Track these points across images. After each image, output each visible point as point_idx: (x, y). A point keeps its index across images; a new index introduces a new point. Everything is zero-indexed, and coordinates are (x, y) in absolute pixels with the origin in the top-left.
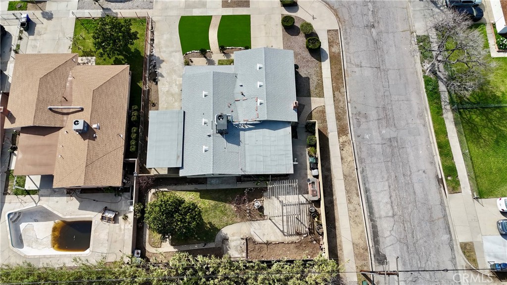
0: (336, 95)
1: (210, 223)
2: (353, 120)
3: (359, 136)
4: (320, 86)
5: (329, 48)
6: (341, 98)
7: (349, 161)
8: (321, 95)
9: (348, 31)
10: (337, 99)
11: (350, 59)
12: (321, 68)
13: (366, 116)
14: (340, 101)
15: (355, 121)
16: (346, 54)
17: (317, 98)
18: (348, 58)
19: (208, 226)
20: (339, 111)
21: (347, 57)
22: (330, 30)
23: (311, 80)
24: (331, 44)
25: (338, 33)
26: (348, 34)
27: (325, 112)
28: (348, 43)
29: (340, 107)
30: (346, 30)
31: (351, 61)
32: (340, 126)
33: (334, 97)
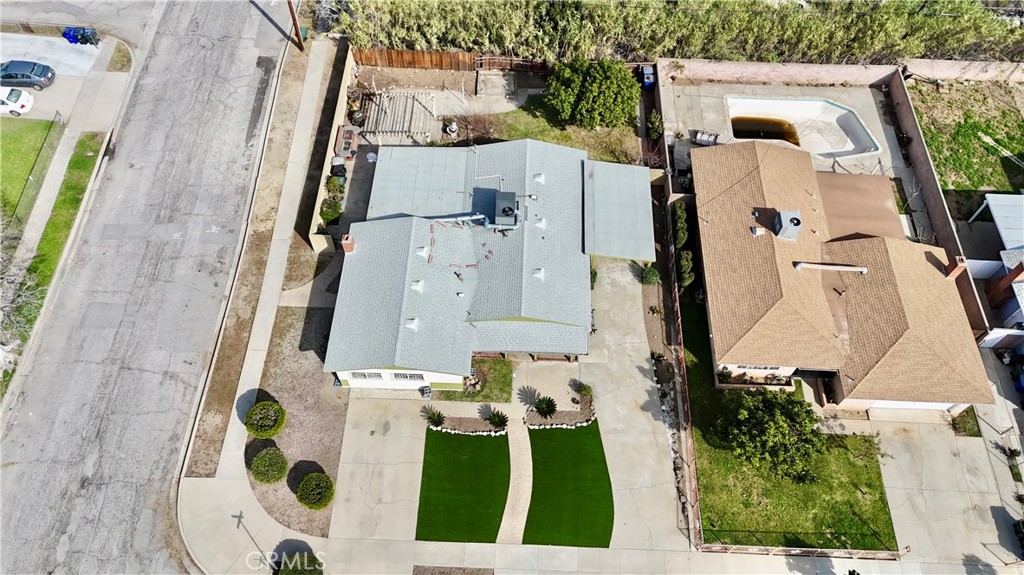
0: (250, 310)
1: (535, 116)
2: (231, 262)
3: (232, 231)
4: (278, 331)
5: (226, 426)
6: (241, 303)
7: (268, 190)
8: (283, 313)
9: (158, 474)
10: (250, 302)
11: (184, 395)
12: (264, 375)
13: (201, 266)
14: (245, 299)
15: (227, 260)
16: (190, 408)
17: (293, 305)
18: (188, 398)
19: (538, 114)
20: (253, 279)
21: (191, 403)
22: (207, 476)
23: (297, 344)
24: (217, 437)
25: (189, 467)
26: (162, 464)
27: (286, 277)
28: (175, 437)
29: (250, 287)
30: (163, 479)
31: (186, 388)
32: (262, 250)
33: (254, 309)
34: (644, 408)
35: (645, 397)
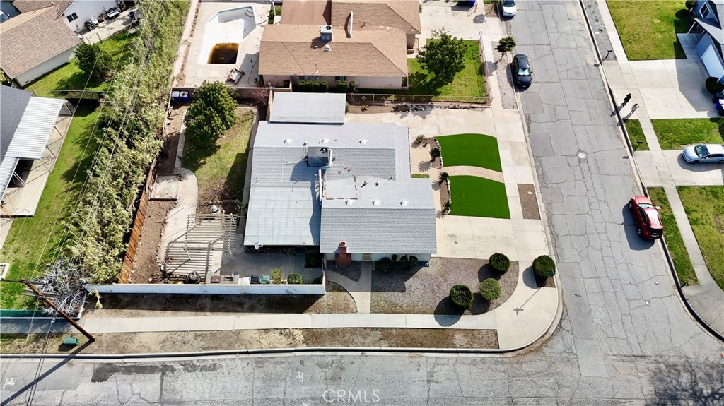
0: (375, 332)
2: (331, 356)
3: (302, 363)
4: (392, 309)
5: (462, 330)
6: (369, 340)
7: (262, 341)
8: (376, 309)
9: (500, 367)
10: (367, 334)
11: (443, 364)
12: (424, 313)
13: (336, 379)
14: (365, 338)
15: (330, 359)
16: (452, 358)
17: (370, 302)
18: (445, 361)
20: (348, 335)
21: (448, 358)
22: (496, 335)
23: (400, 294)
24: (471, 334)
25: (492, 348)
26: (494, 366)
27: (346, 312)
28: (474, 363)
29: (354, 336)
30: (502, 363)
31: (438, 364)
32: (321, 333)
33: (372, 329)
34: (424, 118)
35: (418, 117)
